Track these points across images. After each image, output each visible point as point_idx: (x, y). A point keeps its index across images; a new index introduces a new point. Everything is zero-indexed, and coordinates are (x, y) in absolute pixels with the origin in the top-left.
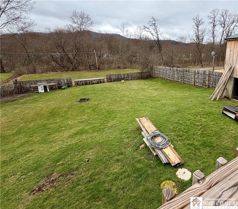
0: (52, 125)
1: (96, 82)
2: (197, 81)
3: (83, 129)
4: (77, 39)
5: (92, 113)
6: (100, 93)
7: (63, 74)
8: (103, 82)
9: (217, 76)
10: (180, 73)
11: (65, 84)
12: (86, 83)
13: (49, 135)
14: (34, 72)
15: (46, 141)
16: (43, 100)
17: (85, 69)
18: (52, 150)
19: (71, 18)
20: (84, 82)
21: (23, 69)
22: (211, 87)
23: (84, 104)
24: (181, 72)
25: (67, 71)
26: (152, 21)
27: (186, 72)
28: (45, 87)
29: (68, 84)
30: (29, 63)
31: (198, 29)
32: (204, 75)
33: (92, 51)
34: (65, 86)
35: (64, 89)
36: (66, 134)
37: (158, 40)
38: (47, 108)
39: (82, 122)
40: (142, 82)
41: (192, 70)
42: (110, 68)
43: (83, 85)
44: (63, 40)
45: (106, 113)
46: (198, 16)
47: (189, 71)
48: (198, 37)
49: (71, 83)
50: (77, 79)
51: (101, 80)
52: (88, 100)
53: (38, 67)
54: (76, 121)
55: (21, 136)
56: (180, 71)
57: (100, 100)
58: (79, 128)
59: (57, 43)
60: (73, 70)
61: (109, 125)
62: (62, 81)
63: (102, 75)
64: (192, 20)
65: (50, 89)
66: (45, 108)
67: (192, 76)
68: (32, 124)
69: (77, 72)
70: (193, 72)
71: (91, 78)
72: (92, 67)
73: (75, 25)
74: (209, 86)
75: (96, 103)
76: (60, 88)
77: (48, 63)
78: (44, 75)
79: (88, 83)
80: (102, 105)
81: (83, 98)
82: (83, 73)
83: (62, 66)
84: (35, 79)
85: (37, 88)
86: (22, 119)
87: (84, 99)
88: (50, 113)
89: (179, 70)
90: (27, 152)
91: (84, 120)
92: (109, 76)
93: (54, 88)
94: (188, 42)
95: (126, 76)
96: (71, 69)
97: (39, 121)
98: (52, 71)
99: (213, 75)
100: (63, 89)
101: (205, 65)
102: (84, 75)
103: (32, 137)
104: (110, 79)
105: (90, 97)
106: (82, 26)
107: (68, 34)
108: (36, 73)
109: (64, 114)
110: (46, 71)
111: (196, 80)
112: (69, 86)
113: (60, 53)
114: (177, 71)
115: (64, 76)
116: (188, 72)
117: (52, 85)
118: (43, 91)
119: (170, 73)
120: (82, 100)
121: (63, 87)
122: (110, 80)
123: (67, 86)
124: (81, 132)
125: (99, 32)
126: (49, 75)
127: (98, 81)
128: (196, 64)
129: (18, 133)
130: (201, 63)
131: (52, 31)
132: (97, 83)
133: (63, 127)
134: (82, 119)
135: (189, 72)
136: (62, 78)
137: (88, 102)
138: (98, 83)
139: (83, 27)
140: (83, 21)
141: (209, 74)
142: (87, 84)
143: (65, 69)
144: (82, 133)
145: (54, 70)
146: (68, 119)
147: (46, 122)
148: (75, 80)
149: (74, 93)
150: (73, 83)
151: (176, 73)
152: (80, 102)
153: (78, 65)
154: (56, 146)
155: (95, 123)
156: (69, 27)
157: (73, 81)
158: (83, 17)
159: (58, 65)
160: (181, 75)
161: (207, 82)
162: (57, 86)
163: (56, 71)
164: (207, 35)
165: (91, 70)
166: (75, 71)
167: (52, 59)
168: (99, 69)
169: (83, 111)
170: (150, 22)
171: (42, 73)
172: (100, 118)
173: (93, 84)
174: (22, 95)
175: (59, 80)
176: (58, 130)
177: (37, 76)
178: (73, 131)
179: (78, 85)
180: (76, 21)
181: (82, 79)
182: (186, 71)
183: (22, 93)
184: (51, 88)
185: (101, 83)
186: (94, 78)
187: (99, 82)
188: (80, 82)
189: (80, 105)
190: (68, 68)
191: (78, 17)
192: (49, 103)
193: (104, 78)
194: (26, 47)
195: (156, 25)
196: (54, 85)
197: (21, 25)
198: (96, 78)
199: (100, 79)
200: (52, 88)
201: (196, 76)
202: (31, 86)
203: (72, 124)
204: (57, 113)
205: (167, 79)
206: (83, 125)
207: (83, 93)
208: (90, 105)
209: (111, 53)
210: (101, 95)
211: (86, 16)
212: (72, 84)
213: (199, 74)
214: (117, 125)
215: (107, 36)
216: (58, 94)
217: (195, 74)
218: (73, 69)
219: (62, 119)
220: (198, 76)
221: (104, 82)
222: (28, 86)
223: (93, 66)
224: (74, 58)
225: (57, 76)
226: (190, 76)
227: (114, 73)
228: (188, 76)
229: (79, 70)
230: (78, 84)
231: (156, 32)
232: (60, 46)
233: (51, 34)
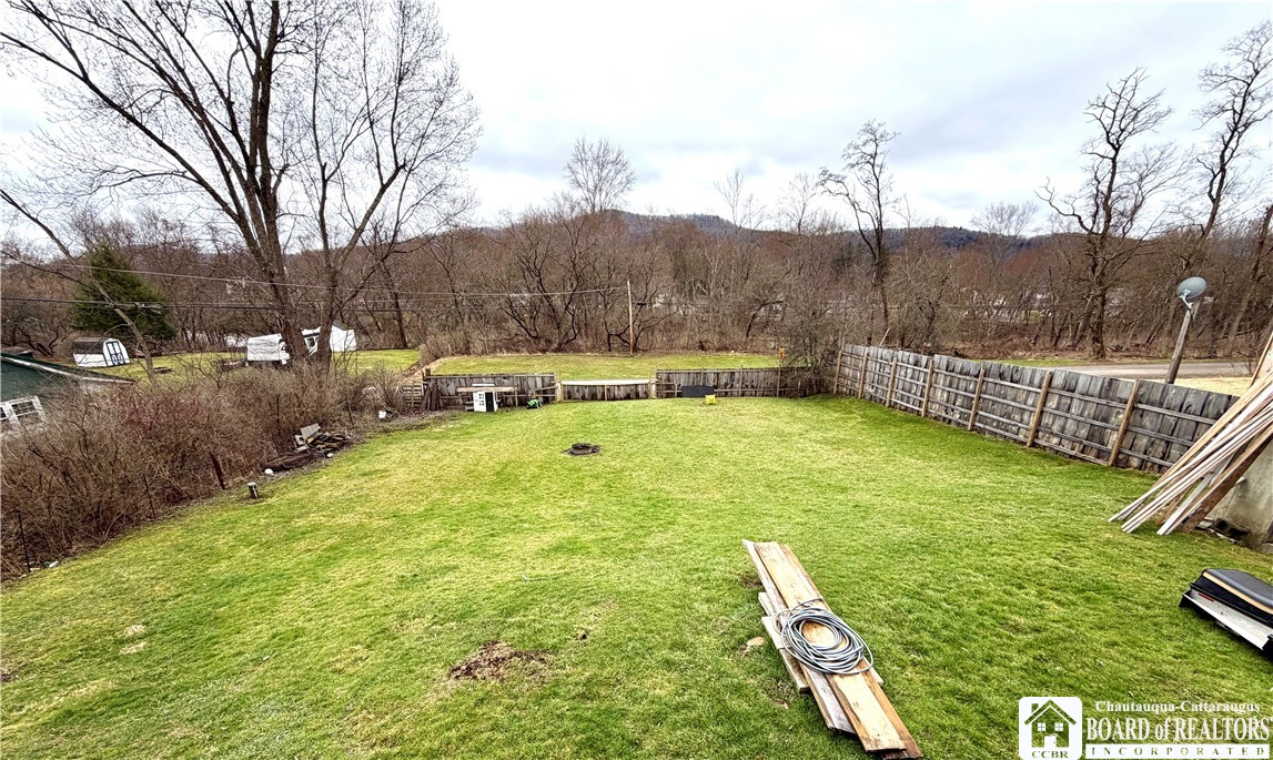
0: (499, 510)
1: (622, 393)
2: (1055, 428)
3: (573, 541)
4: (579, 243)
5: (604, 496)
6: (633, 432)
7: (534, 361)
8: (644, 396)
9: (1192, 409)
10: (963, 384)
11: (538, 392)
12: (594, 395)
13: (492, 535)
14: (466, 351)
15: (484, 551)
16: (482, 433)
17: (593, 349)
18: (498, 579)
19: (570, 168)
20: (587, 391)
21: (444, 339)
22: (1135, 462)
23: (581, 461)
24: (968, 378)
25: (544, 351)
26: (864, 144)
27: (998, 381)
28: (489, 396)
29: (545, 392)
30: (457, 322)
31: (1114, 160)
32: (1104, 402)
33: (619, 282)
34: (537, 398)
35: (534, 407)
36: (533, 543)
37: (879, 232)
38: (491, 458)
39: (574, 518)
40: (784, 407)
41: (1034, 372)
42: (670, 348)
43: (583, 398)
44: (541, 249)
45: (645, 503)
46: (1132, 82)
47: (1016, 377)
48: (1104, 202)
49: (553, 391)
50: (568, 379)
51: (640, 388)
52: (595, 450)
53: (474, 335)
54: (559, 512)
55: (435, 523)
56: (967, 374)
57: (630, 456)
58: (565, 535)
59: (524, 260)
60: (558, 350)
61: (651, 542)
62: (531, 383)
63: (642, 370)
64: (1091, 110)
65: (499, 404)
66: (487, 458)
67: (1030, 401)
68: (456, 499)
69: (571, 357)
70: (1036, 381)
71: (610, 378)
72: (616, 342)
73: (578, 194)
74: (1121, 457)
75: (617, 464)
76: (523, 403)
77: (499, 323)
78: (489, 359)
79: (599, 396)
80: (634, 475)
81: (582, 441)
82: (588, 359)
83: (534, 334)
84: (467, 372)
85: (469, 397)
86: (437, 479)
87: (585, 447)
88: (498, 473)
89: (962, 368)
90: (446, 567)
91: (579, 511)
92: (665, 376)
93: (510, 401)
94: (1037, 230)
95: (723, 381)
96: (555, 345)
97: (471, 491)
98: (508, 350)
99: (1161, 405)
100: (530, 408)
101: (1118, 349)
102: (590, 369)
103: (456, 531)
104: (669, 387)
105: (600, 444)
106: (598, 196)
107: (555, 226)
108: (469, 354)
109: (528, 485)
110: (492, 349)
111: (1047, 420)
112: (546, 401)
113: (530, 292)
114: (953, 371)
115: (537, 367)
116: (1012, 381)
117: (505, 393)
118: (484, 409)
119: (912, 378)
120: (580, 449)
121: (532, 403)
122: (667, 390)
123: (541, 400)
124: (570, 548)
125: (647, 213)
126: (499, 360)
127: (628, 389)
128: (1064, 343)
129: (427, 515)
130: (1095, 340)
131: (516, 219)
132: (625, 399)
133: (525, 522)
134: (575, 508)
135: (1017, 382)
136: (530, 371)
137: (594, 457)
138: (628, 397)
139: (600, 200)
140: (604, 174)
141: (1136, 395)
142: (596, 399)
143: (539, 343)
144: (573, 552)
145: (511, 346)
146: (538, 499)
147: (487, 498)
148: (563, 383)
149: (557, 424)
150: (559, 394)
151: (945, 380)
152: (572, 453)
153: (576, 331)
154: (506, 570)
155: (611, 529)
156: (562, 201)
157: (558, 385)
158: (604, 163)
159: (522, 329)
160: (966, 391)
161: (1114, 438)
162: (516, 395)
163: (518, 351)
164: (1173, 186)
165: (610, 350)
166: (566, 351)
167: (509, 311)
168: (636, 349)
169: (579, 484)
170: (851, 151)
171: (483, 353)
172: (626, 514)
173: (614, 399)
174: (438, 414)
175: (523, 379)
176: (515, 526)
177: (472, 364)
178: (549, 539)
179: (570, 398)
180: (581, 178)
181: (585, 379)
182: (1001, 376)
183: (438, 408)
184: (502, 402)
185: (637, 397)
186: (617, 378)
187: (633, 394)
188: (576, 388)
189: (571, 464)
190: (549, 342)
191: (589, 163)
192: (496, 446)
193: (647, 381)
194: (451, 275)
195: (878, 161)
196: (510, 393)
197: (445, 206)
198: (624, 378)
199: (637, 385)
200: (505, 402)
201: (1052, 403)
202: (459, 390)
203: (548, 517)
204: (512, 477)
205: (893, 406)
206: (576, 526)
207: (583, 426)
208: (599, 469)
209: (680, 291)
210: (635, 438)
211: (612, 157)
212: (554, 393)
213: (1073, 391)
214: (676, 547)
215: (674, 224)
216: (520, 420)
217: (1047, 393)
218: (560, 344)
219: (523, 497)
220: (1064, 401)
221: (647, 396)
222: (451, 389)
223: (619, 336)
224: (567, 308)
225: (519, 366)
226: (1014, 400)
227: (683, 364)
228: (1005, 398)
229: (578, 350)
230: (570, 395)
231: (875, 192)
232: (532, 267)
233: (511, 231)
